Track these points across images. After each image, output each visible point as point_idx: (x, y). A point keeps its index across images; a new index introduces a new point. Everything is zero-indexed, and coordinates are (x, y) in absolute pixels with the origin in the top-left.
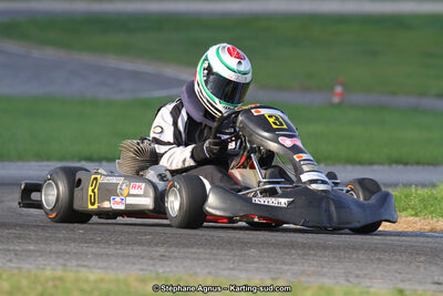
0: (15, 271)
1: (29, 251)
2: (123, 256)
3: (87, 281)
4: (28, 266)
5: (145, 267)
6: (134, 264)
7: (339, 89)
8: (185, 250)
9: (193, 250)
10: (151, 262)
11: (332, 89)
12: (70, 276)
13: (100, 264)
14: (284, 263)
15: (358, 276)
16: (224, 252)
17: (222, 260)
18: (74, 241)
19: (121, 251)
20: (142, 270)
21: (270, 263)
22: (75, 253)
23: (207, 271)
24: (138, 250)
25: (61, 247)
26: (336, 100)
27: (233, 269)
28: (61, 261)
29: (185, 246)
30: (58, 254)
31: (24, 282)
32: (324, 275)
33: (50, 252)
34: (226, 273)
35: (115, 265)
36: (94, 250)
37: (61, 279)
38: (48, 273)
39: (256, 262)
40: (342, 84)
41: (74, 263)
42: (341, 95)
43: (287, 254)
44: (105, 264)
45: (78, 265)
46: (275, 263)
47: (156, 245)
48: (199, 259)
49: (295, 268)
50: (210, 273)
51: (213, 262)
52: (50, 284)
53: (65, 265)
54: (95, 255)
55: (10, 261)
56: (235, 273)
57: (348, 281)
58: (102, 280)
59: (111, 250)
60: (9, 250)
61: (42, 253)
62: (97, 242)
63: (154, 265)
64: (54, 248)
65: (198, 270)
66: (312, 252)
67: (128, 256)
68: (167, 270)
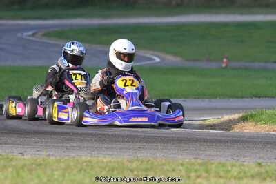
0: (67, 158)
1: (74, 147)
2: (120, 148)
3: (103, 162)
4: (73, 155)
6: (125, 152)
7: (225, 60)
8: (151, 144)
9: (155, 144)
10: (134, 151)
11: (222, 60)
12: (94, 159)
13: (109, 153)
14: (200, 150)
15: (237, 156)
16: (169, 145)
17: (169, 149)
18: (95, 141)
19: (119, 146)
20: (129, 155)
22: (96, 148)
24: (127, 145)
25: (89, 145)
26: (224, 65)
27: (175, 154)
28: (89, 151)
30: (88, 148)
31: (72, 164)
32: (220, 156)
33: (84, 147)
35: (116, 153)
36: (105, 145)
37: (90, 161)
38: (83, 158)
39: (186, 150)
40: (226, 58)
41: (96, 152)
42: (226, 63)
43: (202, 145)
47: (136, 142)
49: (208, 153)
50: (163, 156)
52: (85, 164)
53: (91, 154)
54: (106, 148)
55: (64, 152)
56: (175, 156)
57: (233, 159)
58: (110, 162)
59: (114, 146)
60: (63, 146)
61: (80, 148)
62: (107, 141)
64: (86, 145)
65: (158, 155)
66: (214, 144)
67: (123, 148)
68: (143, 155)
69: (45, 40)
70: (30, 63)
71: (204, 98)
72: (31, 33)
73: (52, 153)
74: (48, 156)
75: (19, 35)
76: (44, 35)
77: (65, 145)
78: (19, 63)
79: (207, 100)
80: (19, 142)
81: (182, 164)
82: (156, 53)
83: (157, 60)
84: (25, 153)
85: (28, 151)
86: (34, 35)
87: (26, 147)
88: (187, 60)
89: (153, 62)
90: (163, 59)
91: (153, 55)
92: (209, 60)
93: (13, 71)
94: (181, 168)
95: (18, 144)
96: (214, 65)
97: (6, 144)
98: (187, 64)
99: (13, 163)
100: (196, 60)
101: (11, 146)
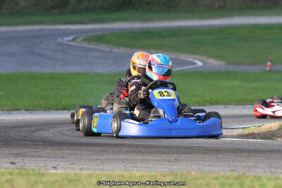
1: (109, 159)
2: (156, 160)
4: (107, 168)
5: (166, 166)
6: (161, 165)
7: (269, 63)
9: (192, 156)
10: (170, 163)
11: (266, 63)
13: (144, 165)
14: (238, 162)
15: (275, 168)
16: (206, 156)
17: (206, 161)
18: (132, 152)
19: (155, 158)
20: (165, 168)
21: (230, 161)
22: (132, 160)
23: (198, 167)
24: (163, 156)
25: (125, 157)
26: (268, 69)
27: (211, 166)
28: (124, 164)
29: (187, 153)
30: (123, 160)
32: (258, 167)
33: (119, 159)
34: (208, 168)
35: (151, 166)
36: (141, 157)
37: (123, 176)
39: (223, 161)
40: (270, 61)
41: (131, 165)
42: (270, 66)
43: (239, 156)
44: (146, 165)
45: (133, 166)
46: (233, 162)
47: (173, 153)
48: (194, 161)
49: (244, 164)
51: (201, 162)
53: (125, 167)
54: (142, 160)
55: (98, 165)
56: (212, 168)
57: (271, 170)
58: (143, 176)
59: (149, 157)
60: (98, 159)
61: (115, 160)
62: (143, 153)
63: (171, 165)
64: (121, 157)
65: (194, 167)
66: (253, 155)
68: (178, 167)
69: (86, 45)
70: (71, 69)
71: (245, 104)
72: (71, 38)
73: (85, 167)
74: (82, 169)
75: (59, 40)
76: (84, 40)
77: (99, 157)
78: (59, 69)
79: (249, 106)
80: (53, 154)
81: (217, 178)
82: (198, 57)
83: (200, 64)
84: (58, 167)
85: (62, 164)
86: (74, 40)
87: (60, 160)
88: (230, 64)
89: (195, 66)
90: (205, 64)
91: (195, 59)
92: (252, 64)
93: (53, 78)
94: (215, 182)
95: (52, 157)
96: (258, 68)
97: (40, 157)
98: (231, 68)
99: (45, 179)
100: (239, 64)
101: (45, 159)
